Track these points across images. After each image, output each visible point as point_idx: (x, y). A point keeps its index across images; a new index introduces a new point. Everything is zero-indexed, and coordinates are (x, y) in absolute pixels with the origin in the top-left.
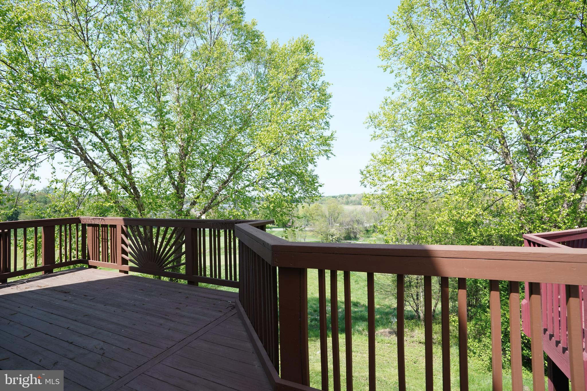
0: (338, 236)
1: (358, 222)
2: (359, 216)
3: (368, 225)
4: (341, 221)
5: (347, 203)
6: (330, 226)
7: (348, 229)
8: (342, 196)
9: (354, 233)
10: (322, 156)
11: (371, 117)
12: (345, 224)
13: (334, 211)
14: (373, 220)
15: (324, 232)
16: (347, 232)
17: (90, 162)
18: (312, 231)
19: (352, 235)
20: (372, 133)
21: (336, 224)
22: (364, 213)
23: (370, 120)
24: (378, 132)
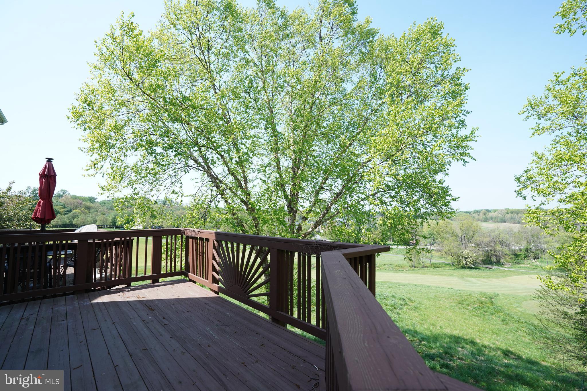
0: (474, 259)
1: (502, 243)
2: (502, 236)
3: (517, 248)
4: (478, 241)
5: (486, 220)
6: (462, 247)
7: (487, 251)
8: (478, 212)
9: (496, 256)
10: (456, 160)
11: (531, 105)
12: (483, 245)
13: (468, 229)
14: (525, 243)
15: (455, 253)
16: (487, 254)
17: (214, 177)
18: (439, 251)
19: (493, 259)
20: (535, 126)
21: (471, 245)
22: (510, 232)
23: (530, 108)
24: (543, 123)
